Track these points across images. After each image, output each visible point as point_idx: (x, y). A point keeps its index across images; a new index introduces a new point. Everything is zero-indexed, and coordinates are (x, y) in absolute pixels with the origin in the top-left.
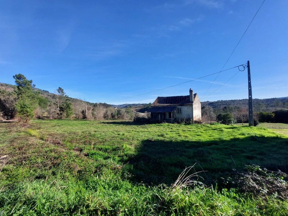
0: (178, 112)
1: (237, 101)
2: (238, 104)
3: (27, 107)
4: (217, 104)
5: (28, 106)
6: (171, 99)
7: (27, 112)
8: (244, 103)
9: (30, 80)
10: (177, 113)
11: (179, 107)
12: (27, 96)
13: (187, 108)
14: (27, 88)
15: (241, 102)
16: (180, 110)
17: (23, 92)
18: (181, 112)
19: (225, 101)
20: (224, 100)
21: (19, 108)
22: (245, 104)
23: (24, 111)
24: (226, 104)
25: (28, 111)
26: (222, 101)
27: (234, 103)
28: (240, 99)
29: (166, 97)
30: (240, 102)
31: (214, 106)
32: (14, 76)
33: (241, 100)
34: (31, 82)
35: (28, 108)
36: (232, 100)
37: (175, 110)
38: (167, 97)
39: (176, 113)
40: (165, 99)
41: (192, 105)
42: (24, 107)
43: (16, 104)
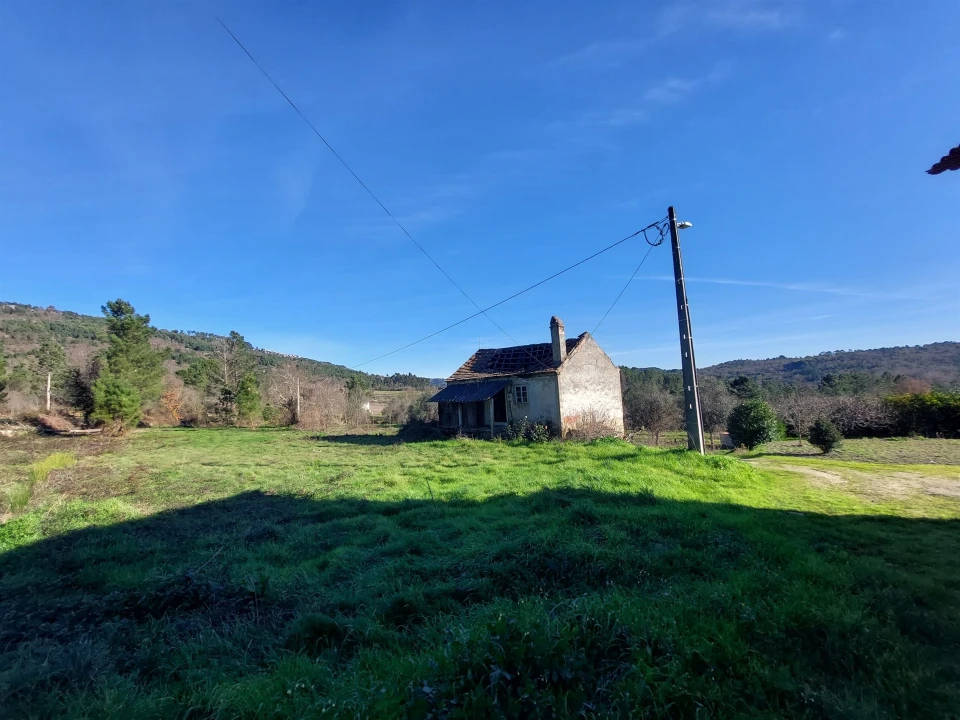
0: (519, 400)
1: (907, 351)
2: (914, 365)
3: (122, 392)
4: (820, 366)
5: (124, 389)
6: (515, 355)
7: (121, 406)
8: (939, 357)
9: (143, 315)
10: (515, 403)
11: (522, 382)
12: (133, 361)
13: (541, 383)
14: (134, 337)
15: (925, 355)
16: (525, 394)
17: (122, 350)
18: (526, 400)
19: (852, 355)
20: (847, 351)
21: (103, 394)
22: (941, 362)
23: (112, 402)
24: (860, 366)
25: (122, 403)
26: (840, 355)
27: (891, 362)
28: (922, 345)
29: (499, 350)
30: (918, 355)
31: (808, 373)
32: (105, 305)
33: (925, 348)
34: (146, 320)
35: (123, 395)
36: (883, 350)
37: (510, 392)
38: (504, 350)
39: (512, 403)
40: (497, 355)
41: (556, 374)
42: (115, 393)
43: (95, 385)
